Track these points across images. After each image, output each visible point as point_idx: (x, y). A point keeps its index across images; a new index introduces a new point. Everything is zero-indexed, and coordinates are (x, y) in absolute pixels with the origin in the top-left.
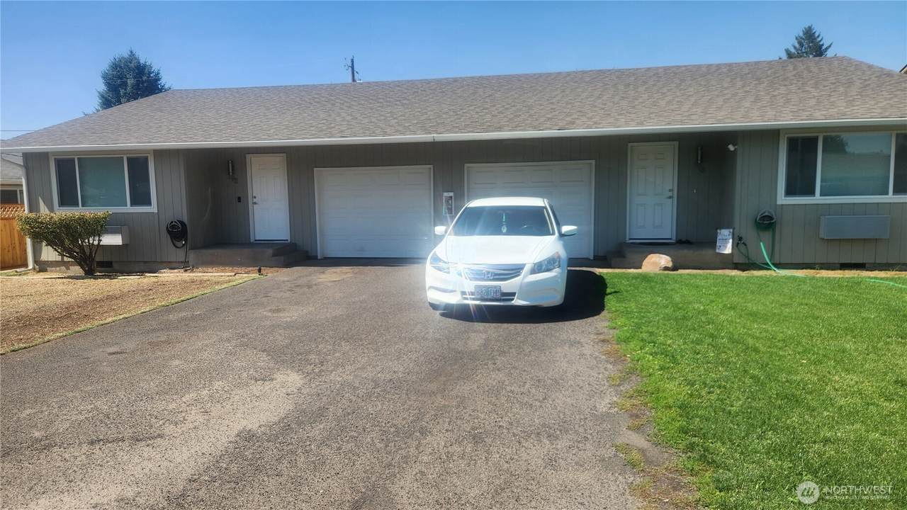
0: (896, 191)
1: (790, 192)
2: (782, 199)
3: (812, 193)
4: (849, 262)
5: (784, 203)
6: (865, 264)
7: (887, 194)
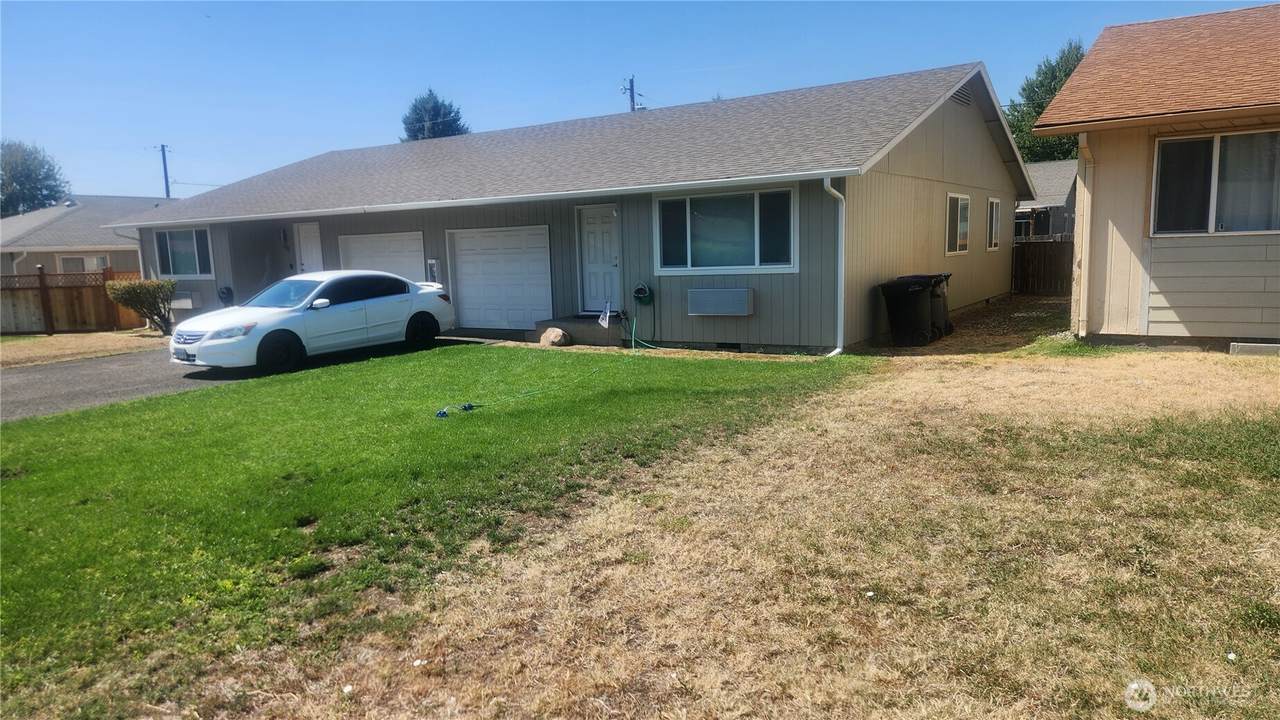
0: (763, 261)
1: (667, 262)
2: (659, 271)
3: (684, 263)
4: (724, 342)
5: (661, 274)
6: (739, 344)
7: (754, 264)
